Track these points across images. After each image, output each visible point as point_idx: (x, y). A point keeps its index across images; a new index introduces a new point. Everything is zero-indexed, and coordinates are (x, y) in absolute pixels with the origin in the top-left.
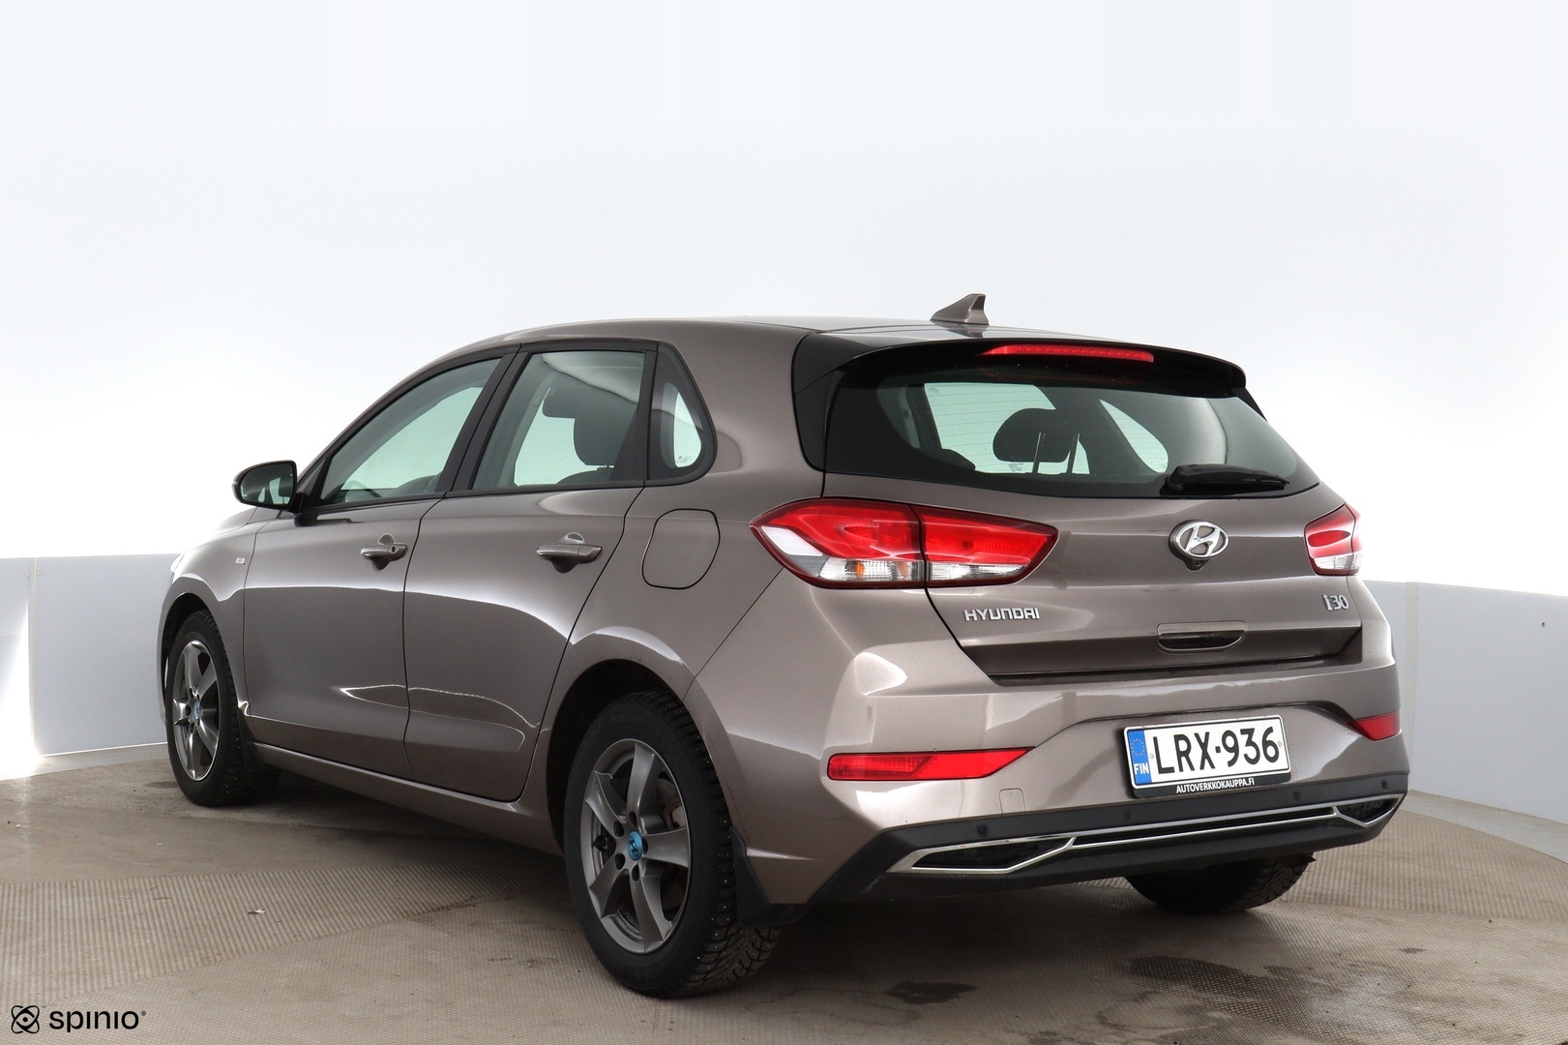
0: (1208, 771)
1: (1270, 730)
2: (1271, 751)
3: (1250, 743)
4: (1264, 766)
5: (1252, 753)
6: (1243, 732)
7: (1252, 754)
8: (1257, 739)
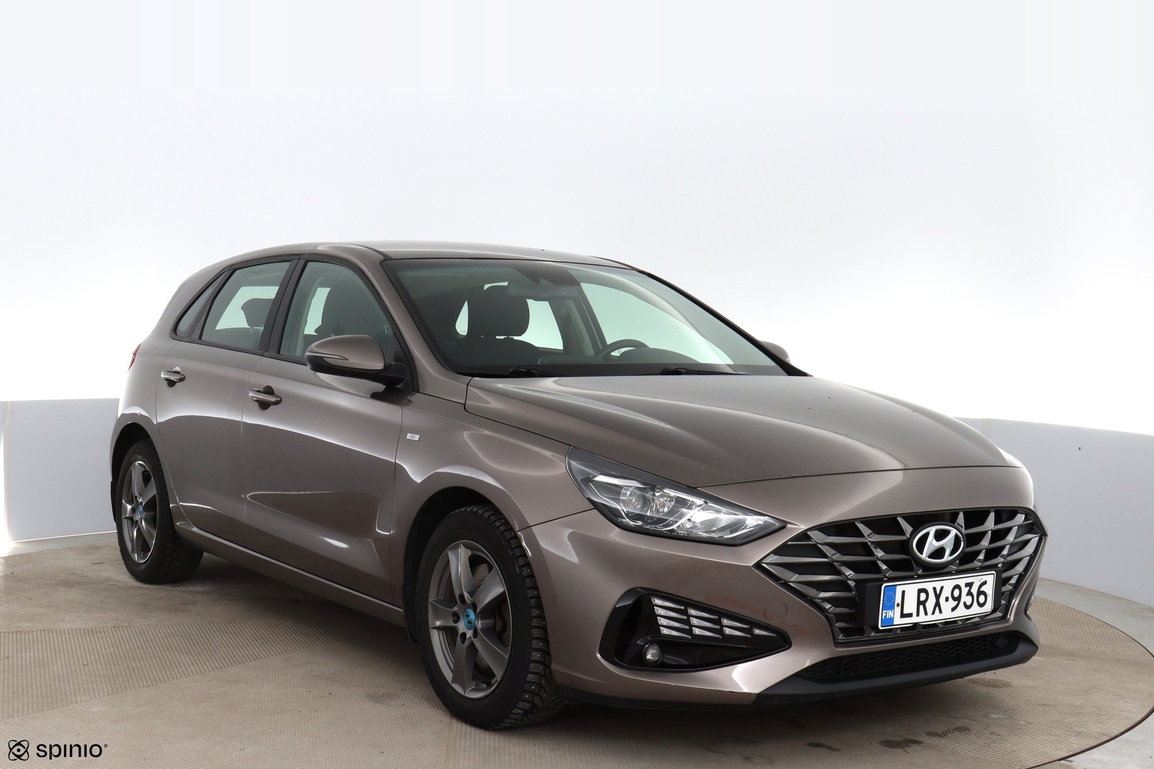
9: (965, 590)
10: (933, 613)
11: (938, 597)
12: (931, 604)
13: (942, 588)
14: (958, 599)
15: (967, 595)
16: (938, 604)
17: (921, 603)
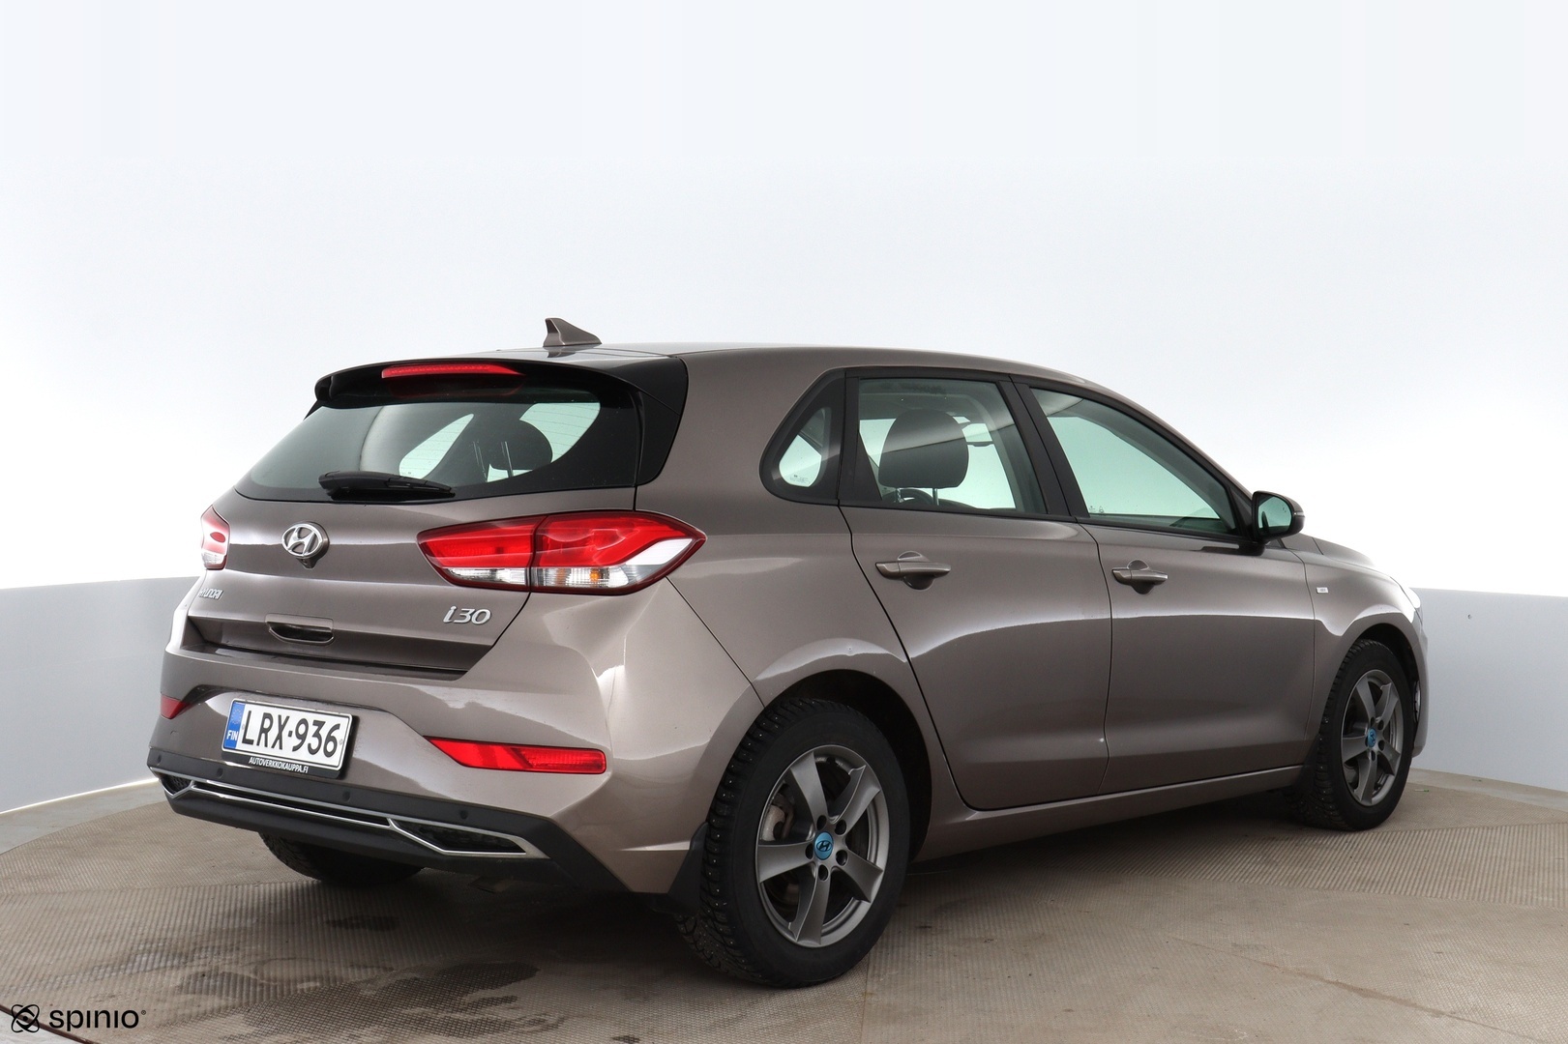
0: (276, 751)
1: (337, 727)
2: (330, 747)
3: (317, 735)
4: (320, 759)
5: (315, 744)
6: (316, 723)
7: (314, 747)
8: (324, 733)
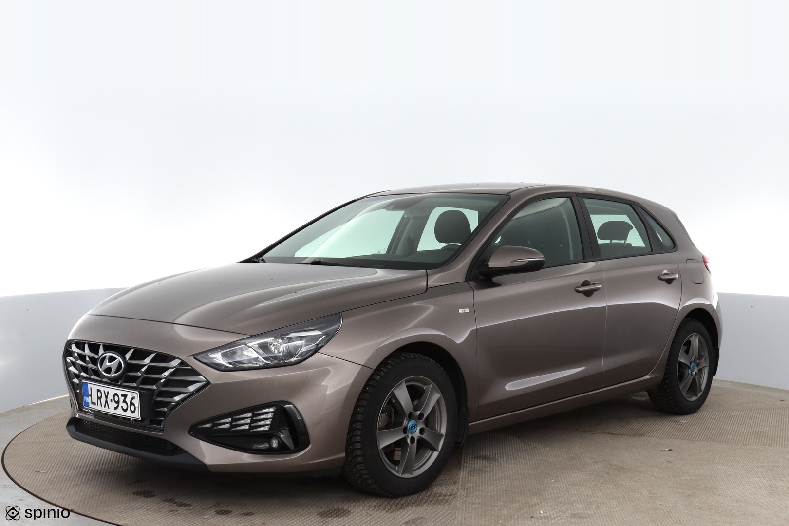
9: (122, 399)
10: (105, 407)
11: (106, 397)
12: (103, 400)
13: (108, 392)
14: (118, 402)
15: (123, 402)
16: (106, 402)
17: (99, 398)
